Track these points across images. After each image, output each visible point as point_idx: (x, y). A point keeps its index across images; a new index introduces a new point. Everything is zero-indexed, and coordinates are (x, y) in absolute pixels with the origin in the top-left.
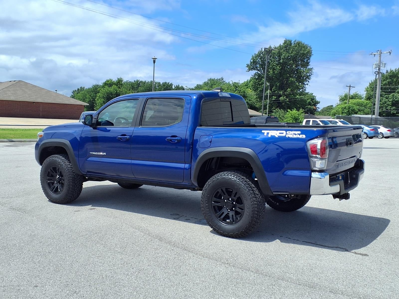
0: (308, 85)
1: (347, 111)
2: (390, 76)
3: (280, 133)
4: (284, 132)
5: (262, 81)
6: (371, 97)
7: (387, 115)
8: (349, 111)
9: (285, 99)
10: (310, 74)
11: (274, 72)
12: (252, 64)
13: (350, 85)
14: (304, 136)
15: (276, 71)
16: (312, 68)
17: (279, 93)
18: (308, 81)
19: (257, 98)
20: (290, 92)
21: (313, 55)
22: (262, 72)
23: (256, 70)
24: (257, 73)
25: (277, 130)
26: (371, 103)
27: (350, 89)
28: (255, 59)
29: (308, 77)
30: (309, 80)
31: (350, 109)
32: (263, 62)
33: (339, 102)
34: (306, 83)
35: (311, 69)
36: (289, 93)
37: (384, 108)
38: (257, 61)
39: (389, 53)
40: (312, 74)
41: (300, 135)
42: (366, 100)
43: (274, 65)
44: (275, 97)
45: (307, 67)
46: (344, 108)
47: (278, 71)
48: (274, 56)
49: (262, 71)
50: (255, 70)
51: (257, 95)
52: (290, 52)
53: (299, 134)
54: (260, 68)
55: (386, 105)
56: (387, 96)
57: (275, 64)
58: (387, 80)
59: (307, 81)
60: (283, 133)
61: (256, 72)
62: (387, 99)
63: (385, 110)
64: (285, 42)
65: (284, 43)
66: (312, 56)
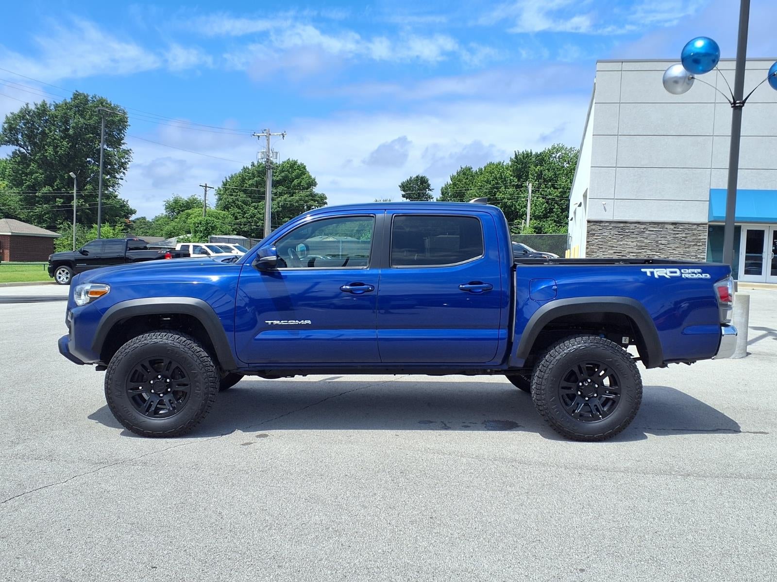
0: (122, 179)
1: (205, 228)
2: (259, 172)
3: (672, 272)
4: (677, 270)
5: (31, 167)
6: (230, 206)
7: (258, 236)
8: (206, 228)
9: (82, 205)
10: (126, 160)
11: (56, 152)
12: (8, 133)
13: (206, 185)
14: (708, 276)
15: (62, 150)
16: (131, 150)
17: (69, 193)
18: (124, 173)
19: (21, 200)
20: (91, 192)
21: (130, 125)
22: (28, 150)
23: (17, 145)
24: (18, 152)
25: (666, 268)
26: (230, 215)
27: (206, 191)
28: (12, 124)
29: (123, 165)
30: (124, 171)
31: (209, 225)
32: (31, 129)
33: (165, 211)
34: (118, 176)
35: (128, 151)
36: (89, 192)
37: (253, 224)
38: (18, 127)
39: (282, 136)
40: (129, 161)
41: (702, 275)
42: (222, 210)
43: (55, 139)
44: (62, 200)
45: (120, 147)
46: (198, 224)
47: (64, 151)
48: (54, 121)
49: (29, 148)
50: (13, 144)
51: (21, 195)
52: (87, 117)
53: (701, 273)
54: (25, 142)
55: (256, 219)
56: (255, 205)
57: (57, 137)
58: (255, 179)
59: (120, 172)
60: (676, 272)
61: (16, 150)
62: (256, 209)
63: (255, 227)
64: (76, 96)
65: (74, 99)
66: (128, 127)
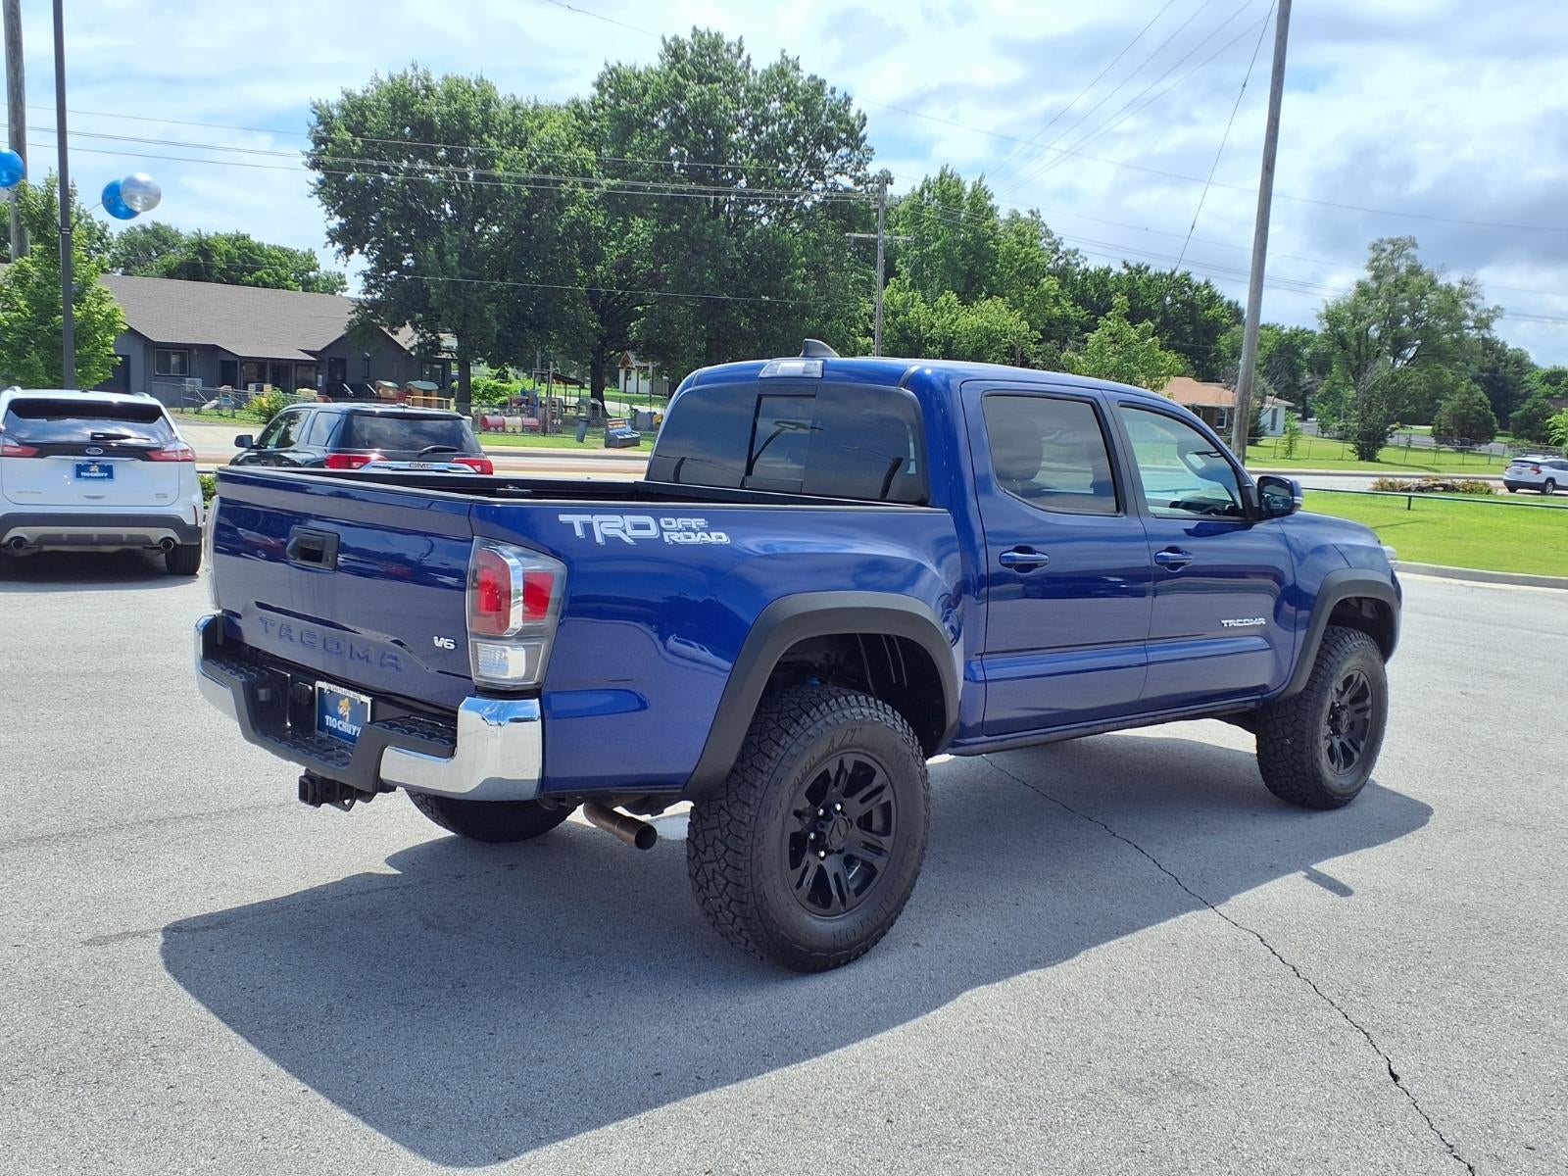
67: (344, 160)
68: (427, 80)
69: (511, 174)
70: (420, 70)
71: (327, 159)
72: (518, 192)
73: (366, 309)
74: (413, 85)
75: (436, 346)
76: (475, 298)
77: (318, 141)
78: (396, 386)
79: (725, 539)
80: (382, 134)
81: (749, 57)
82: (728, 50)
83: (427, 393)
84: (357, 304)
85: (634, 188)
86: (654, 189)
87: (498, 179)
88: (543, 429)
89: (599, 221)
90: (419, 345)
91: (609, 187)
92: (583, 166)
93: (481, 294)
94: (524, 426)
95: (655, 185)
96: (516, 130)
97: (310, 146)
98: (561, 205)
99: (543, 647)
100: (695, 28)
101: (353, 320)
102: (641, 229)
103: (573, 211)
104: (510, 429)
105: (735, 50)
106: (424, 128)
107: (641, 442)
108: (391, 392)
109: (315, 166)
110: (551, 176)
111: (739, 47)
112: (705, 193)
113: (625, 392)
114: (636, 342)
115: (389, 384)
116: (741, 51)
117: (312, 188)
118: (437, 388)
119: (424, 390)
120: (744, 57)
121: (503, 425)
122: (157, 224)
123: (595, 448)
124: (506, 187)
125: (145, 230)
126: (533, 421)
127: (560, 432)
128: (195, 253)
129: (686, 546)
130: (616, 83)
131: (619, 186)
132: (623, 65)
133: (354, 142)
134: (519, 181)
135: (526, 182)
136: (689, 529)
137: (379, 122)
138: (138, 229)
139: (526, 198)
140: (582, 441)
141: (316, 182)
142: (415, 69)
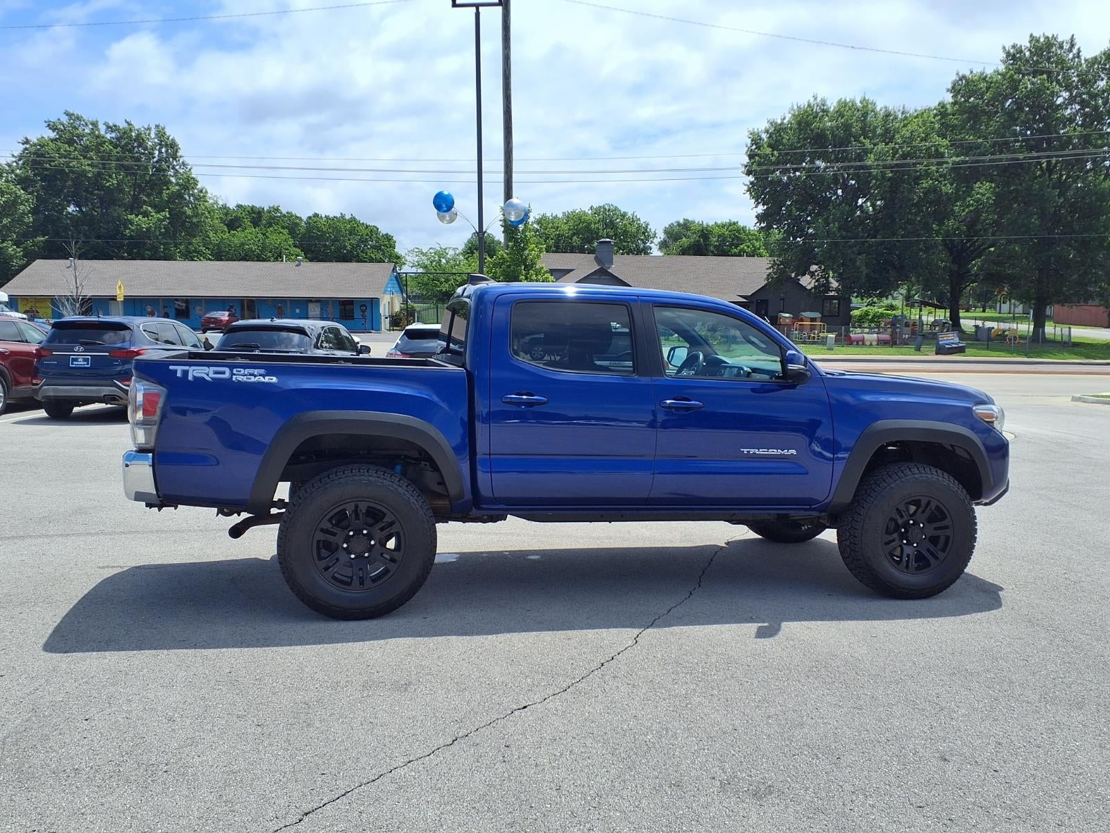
67: (765, 167)
68: (823, 105)
69: (880, 163)
70: (819, 99)
71: (754, 167)
72: (883, 174)
73: (778, 265)
74: (815, 110)
75: (827, 286)
76: (850, 251)
77: (751, 157)
78: (792, 316)
79: (274, 380)
80: (792, 147)
81: (1079, 49)
82: (1061, 47)
83: (813, 320)
84: (772, 262)
85: (977, 162)
86: (990, 161)
87: (869, 167)
88: (892, 342)
89: (947, 189)
90: (815, 287)
91: (954, 163)
92: (937, 150)
93: (854, 249)
94: (878, 340)
95: (993, 157)
96: (887, 131)
97: (746, 160)
98: (917, 180)
99: (155, 428)
100: (1031, 35)
101: (770, 273)
102: (983, 190)
103: (926, 184)
104: (868, 343)
105: (1066, 46)
106: (819, 139)
107: (967, 350)
108: (788, 321)
109: (749, 173)
110: (908, 161)
111: (1071, 42)
112: (1039, 157)
113: (1000, 313)
114: (977, 275)
115: (787, 315)
116: (1072, 46)
117: (746, 188)
118: (820, 316)
119: (811, 318)
120: (1075, 51)
121: (863, 340)
122: (687, 220)
123: (927, 355)
124: (874, 172)
125: (679, 224)
126: (886, 336)
127: (907, 344)
128: (699, 236)
129: (246, 382)
130: (965, 87)
131: (962, 161)
132: (974, 72)
133: (773, 155)
134: (885, 167)
135: (891, 167)
136: (251, 375)
137: (789, 139)
138: (675, 224)
139: (890, 178)
140: (920, 350)
141: (749, 184)
142: (816, 99)
